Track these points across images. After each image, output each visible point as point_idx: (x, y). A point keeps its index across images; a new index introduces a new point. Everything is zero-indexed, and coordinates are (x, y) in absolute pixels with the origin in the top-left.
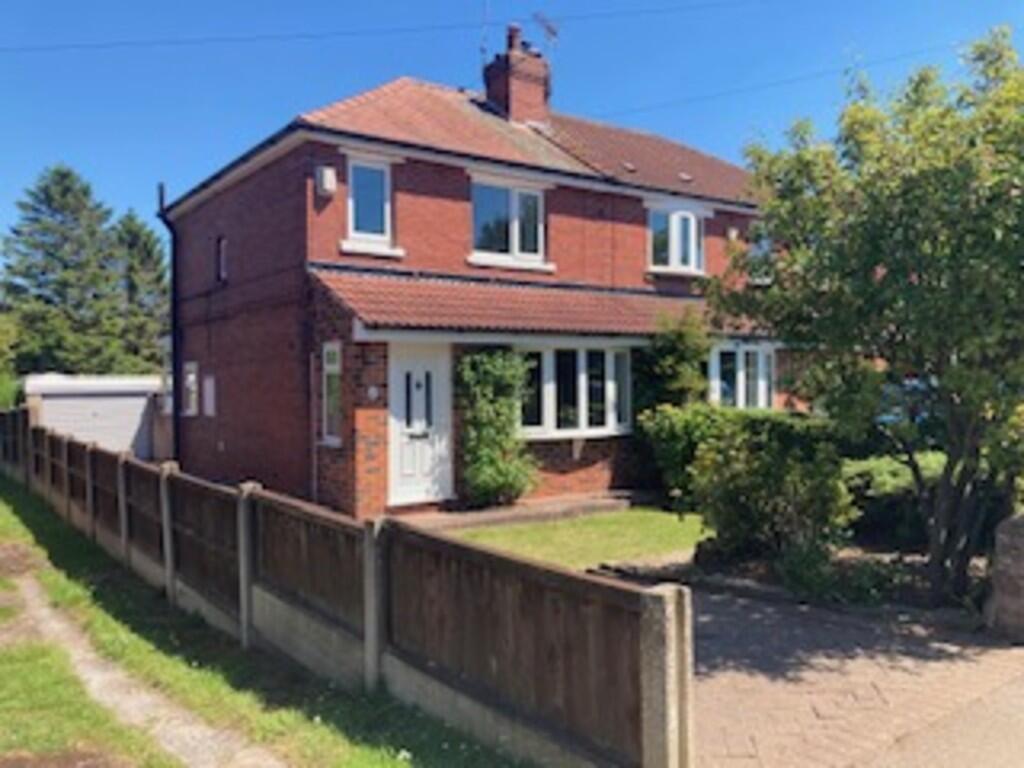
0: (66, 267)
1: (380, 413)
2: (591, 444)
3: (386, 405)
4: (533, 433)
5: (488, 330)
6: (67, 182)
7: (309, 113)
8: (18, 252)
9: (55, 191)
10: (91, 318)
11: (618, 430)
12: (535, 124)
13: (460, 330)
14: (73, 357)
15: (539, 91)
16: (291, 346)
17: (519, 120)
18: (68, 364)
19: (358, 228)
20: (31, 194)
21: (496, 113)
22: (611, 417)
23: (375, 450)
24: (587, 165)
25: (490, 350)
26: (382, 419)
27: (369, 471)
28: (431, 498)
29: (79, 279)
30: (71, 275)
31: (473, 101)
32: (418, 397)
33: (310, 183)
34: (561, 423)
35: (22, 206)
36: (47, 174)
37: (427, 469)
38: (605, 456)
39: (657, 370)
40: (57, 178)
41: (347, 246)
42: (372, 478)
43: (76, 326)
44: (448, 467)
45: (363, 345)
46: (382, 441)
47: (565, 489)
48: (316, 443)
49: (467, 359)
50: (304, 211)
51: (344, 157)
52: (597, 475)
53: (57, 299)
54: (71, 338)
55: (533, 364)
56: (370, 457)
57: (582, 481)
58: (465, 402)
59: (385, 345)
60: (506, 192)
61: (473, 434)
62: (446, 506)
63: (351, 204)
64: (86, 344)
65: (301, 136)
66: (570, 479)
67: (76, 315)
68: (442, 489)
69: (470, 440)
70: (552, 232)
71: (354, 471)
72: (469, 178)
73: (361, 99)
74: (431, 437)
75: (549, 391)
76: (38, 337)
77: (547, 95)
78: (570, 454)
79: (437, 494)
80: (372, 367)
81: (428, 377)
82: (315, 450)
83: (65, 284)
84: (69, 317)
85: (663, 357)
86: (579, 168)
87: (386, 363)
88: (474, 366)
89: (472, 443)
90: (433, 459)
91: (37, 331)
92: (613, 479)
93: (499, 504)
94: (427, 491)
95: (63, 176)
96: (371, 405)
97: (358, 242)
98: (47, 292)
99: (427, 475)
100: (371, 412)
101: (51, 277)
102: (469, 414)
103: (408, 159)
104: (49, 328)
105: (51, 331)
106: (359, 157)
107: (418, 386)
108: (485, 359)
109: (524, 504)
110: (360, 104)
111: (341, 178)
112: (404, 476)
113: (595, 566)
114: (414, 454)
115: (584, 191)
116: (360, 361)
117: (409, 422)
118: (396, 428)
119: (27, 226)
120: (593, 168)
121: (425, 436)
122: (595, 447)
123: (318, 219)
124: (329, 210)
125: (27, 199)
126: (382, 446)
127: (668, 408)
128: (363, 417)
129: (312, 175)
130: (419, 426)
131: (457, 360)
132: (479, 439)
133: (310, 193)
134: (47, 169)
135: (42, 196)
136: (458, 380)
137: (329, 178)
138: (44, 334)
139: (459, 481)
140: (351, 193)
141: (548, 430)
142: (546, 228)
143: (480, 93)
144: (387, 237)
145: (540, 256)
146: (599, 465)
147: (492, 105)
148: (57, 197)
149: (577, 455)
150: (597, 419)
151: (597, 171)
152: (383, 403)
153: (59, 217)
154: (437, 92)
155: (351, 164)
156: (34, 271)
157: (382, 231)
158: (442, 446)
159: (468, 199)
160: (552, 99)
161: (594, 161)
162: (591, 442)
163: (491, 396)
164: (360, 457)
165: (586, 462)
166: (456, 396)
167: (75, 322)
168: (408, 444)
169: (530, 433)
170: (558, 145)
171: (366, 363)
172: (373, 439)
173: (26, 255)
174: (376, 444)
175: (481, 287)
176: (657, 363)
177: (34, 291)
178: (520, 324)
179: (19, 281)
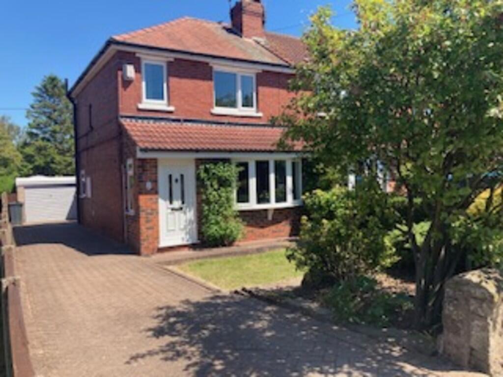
0: (56, 123)
1: (153, 197)
2: (277, 212)
3: (156, 193)
4: (244, 206)
5: (214, 151)
6: (55, 83)
7: (118, 35)
8: (33, 116)
9: (49, 87)
10: (67, 148)
11: (295, 203)
12: (256, 38)
13: (197, 151)
14: (59, 167)
15: (260, 20)
16: (115, 161)
17: (249, 37)
18: (57, 171)
19: (148, 97)
20: (39, 89)
21: (235, 34)
22: (290, 197)
23: (150, 217)
24: (281, 59)
25: (215, 161)
26: (154, 200)
27: (148, 229)
28: (185, 243)
29: (61, 129)
30: (57, 128)
31: (224, 28)
32: (176, 188)
33: (120, 73)
34: (260, 200)
35: (34, 94)
36: (45, 79)
37: (182, 227)
38: (287, 218)
39: (314, 171)
40: (50, 81)
41: (141, 106)
42: (150, 232)
43: (60, 152)
44: (195, 225)
45: (143, 160)
46: (155, 212)
47: (263, 236)
48: (125, 213)
49: (202, 167)
50: (116, 89)
51: (139, 59)
52: (282, 228)
53: (52, 139)
54: (58, 158)
55: (242, 169)
56: (147, 222)
57: (274, 232)
58: (202, 190)
59: (155, 160)
60: (235, 75)
61: (206, 208)
62: (193, 246)
63: (144, 84)
64: (65, 161)
65: (113, 48)
66: (266, 231)
67: (60, 147)
68: (191, 237)
69: (205, 211)
70: (260, 97)
71: (139, 229)
72: (211, 68)
73: (155, 28)
74: (184, 209)
75: (253, 183)
76: (42, 157)
77: (263, 22)
78: (266, 217)
79: (188, 241)
80: (148, 172)
81: (182, 176)
82: (125, 217)
83: (54, 132)
84: (57, 148)
85: (318, 164)
86: (277, 61)
87: (156, 170)
88: (206, 171)
89: (207, 212)
90: (186, 221)
91: (42, 155)
92: (292, 230)
93: (224, 245)
94: (183, 239)
95: (53, 80)
96: (147, 193)
97: (148, 104)
98: (47, 136)
99: (182, 230)
100: (148, 197)
101: (50, 128)
102: (204, 197)
103: (176, 59)
104: (47, 153)
105: (49, 155)
106: (148, 59)
107: (177, 181)
108: (212, 167)
109: (238, 246)
110: (154, 30)
111: (138, 70)
112: (169, 231)
113: (239, 289)
114: (175, 219)
115: (279, 73)
116: (141, 169)
117: (171, 202)
118: (163, 205)
119: (37, 104)
120: (284, 61)
121: (181, 209)
122: (280, 213)
123: (125, 93)
124: (131, 88)
125: (36, 91)
126: (155, 214)
127: (319, 192)
128: (143, 199)
129: (121, 69)
130: (177, 204)
131: (197, 167)
132: (209, 210)
133: (120, 79)
134: (45, 76)
135: (44, 90)
136: (198, 178)
137: (130, 71)
138: (45, 156)
139: (200, 233)
140: (144, 79)
141: (253, 204)
142: (257, 94)
143: (228, 24)
144: (165, 101)
145: (254, 108)
146: (283, 223)
147: (234, 29)
148: (50, 90)
149: (270, 217)
150: (281, 198)
151: (287, 62)
152: (155, 191)
153: (52, 100)
154: (205, 24)
155: (143, 62)
156: (42, 126)
157: (162, 98)
158: (191, 214)
159: (211, 79)
160: (266, 24)
161: (286, 57)
162: (277, 210)
163: (216, 186)
164: (142, 221)
165: (276, 221)
166: (198, 187)
167: (59, 150)
168: (170, 213)
169: (241, 207)
170: (267, 49)
171: (144, 170)
172: (149, 211)
173: (36, 117)
174: (151, 214)
175: (219, 127)
176: (314, 167)
177: (41, 136)
178: (233, 147)
179: (35, 131)
